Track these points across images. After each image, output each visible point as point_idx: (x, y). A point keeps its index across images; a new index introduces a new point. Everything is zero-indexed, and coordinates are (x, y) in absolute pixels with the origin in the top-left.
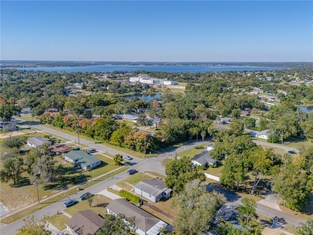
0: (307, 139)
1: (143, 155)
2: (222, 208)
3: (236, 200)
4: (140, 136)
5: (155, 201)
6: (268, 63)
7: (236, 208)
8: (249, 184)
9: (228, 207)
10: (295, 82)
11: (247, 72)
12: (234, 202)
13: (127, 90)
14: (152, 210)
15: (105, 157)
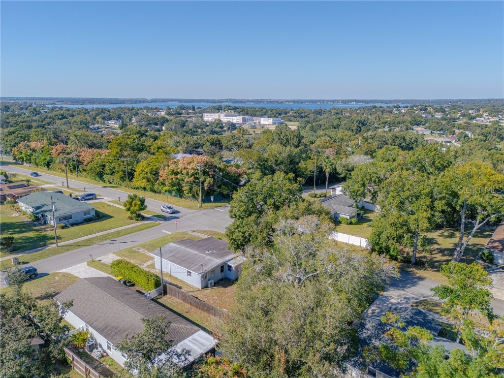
1: (198, 204)
2: (378, 302)
3: (414, 285)
4: (191, 164)
5: (200, 287)
7: (416, 303)
8: (439, 252)
9: (393, 301)
10: (483, 119)
11: (400, 107)
12: (408, 290)
13: (197, 132)
14: (187, 306)
15: (113, 206)
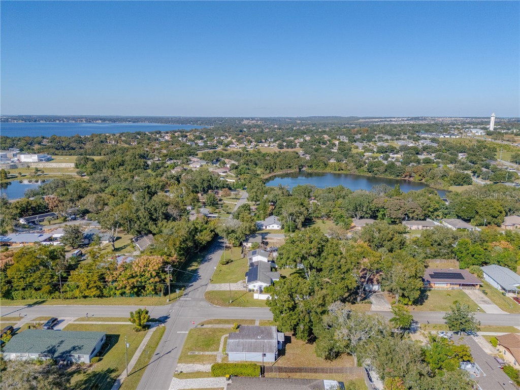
0: (314, 220)
5: (273, 361)
6: (174, 117)
10: (234, 146)
15: (92, 325)
